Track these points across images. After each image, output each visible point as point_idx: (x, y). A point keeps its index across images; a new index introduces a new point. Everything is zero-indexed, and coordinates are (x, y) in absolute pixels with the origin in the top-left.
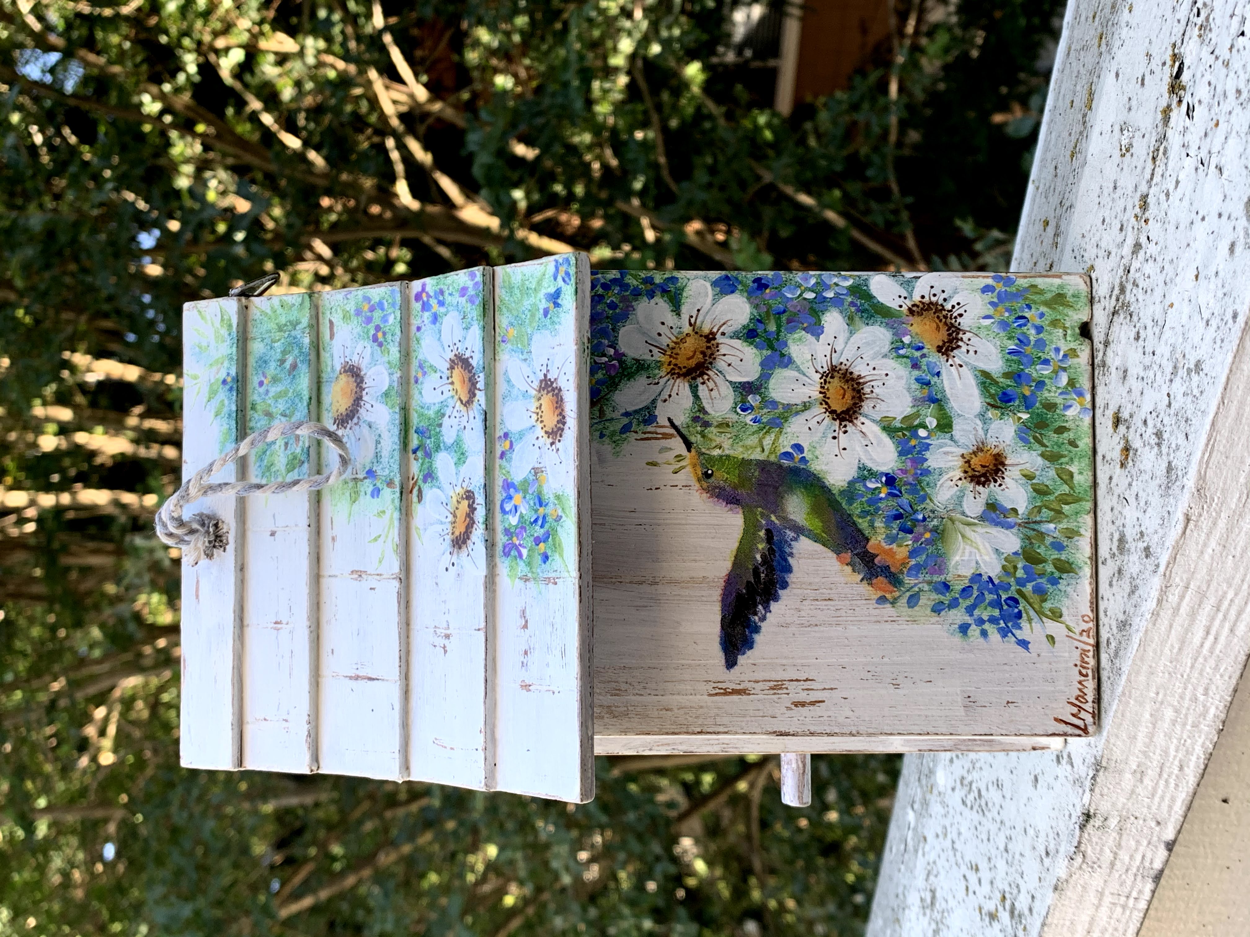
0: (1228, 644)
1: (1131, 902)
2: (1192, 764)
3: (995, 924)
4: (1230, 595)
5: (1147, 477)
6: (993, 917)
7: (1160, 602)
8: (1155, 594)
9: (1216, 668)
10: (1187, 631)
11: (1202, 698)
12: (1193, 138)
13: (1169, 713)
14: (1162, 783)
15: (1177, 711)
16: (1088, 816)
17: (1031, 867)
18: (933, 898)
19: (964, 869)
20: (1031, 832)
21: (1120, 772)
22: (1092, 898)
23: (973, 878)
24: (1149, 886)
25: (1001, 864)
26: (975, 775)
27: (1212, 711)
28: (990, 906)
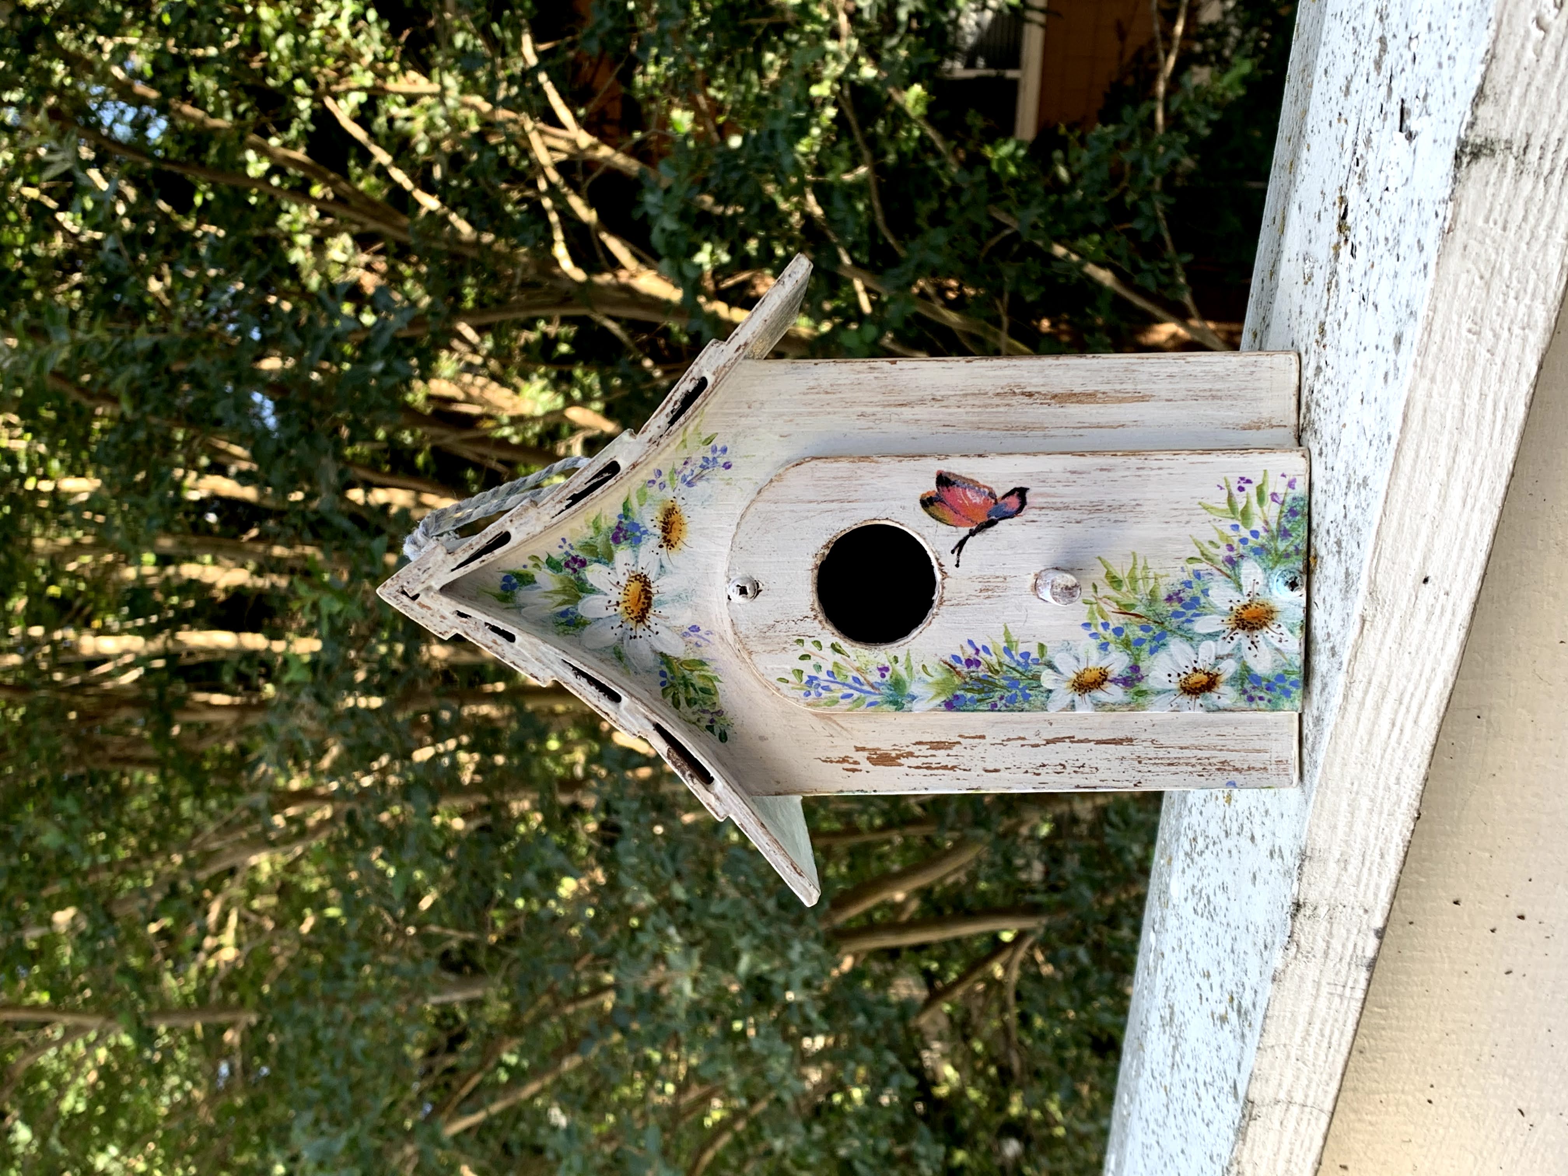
0: (1413, 736)
1: (1348, 991)
2: (1392, 852)
3: (1227, 1027)
4: (1411, 688)
5: (1330, 582)
6: (1224, 1019)
7: (1345, 697)
8: (1340, 690)
9: (1405, 758)
10: (1374, 724)
11: (1394, 787)
12: (1357, 274)
13: (1365, 803)
14: (1365, 871)
15: (1372, 800)
16: (1298, 906)
17: (1253, 963)
18: (1172, 1013)
19: (1198, 979)
20: (1252, 929)
21: (1325, 861)
22: (1309, 987)
23: (1205, 984)
24: (1364, 975)
25: (1228, 966)
26: (1204, 882)
27: (1406, 801)
28: (1220, 1010)
